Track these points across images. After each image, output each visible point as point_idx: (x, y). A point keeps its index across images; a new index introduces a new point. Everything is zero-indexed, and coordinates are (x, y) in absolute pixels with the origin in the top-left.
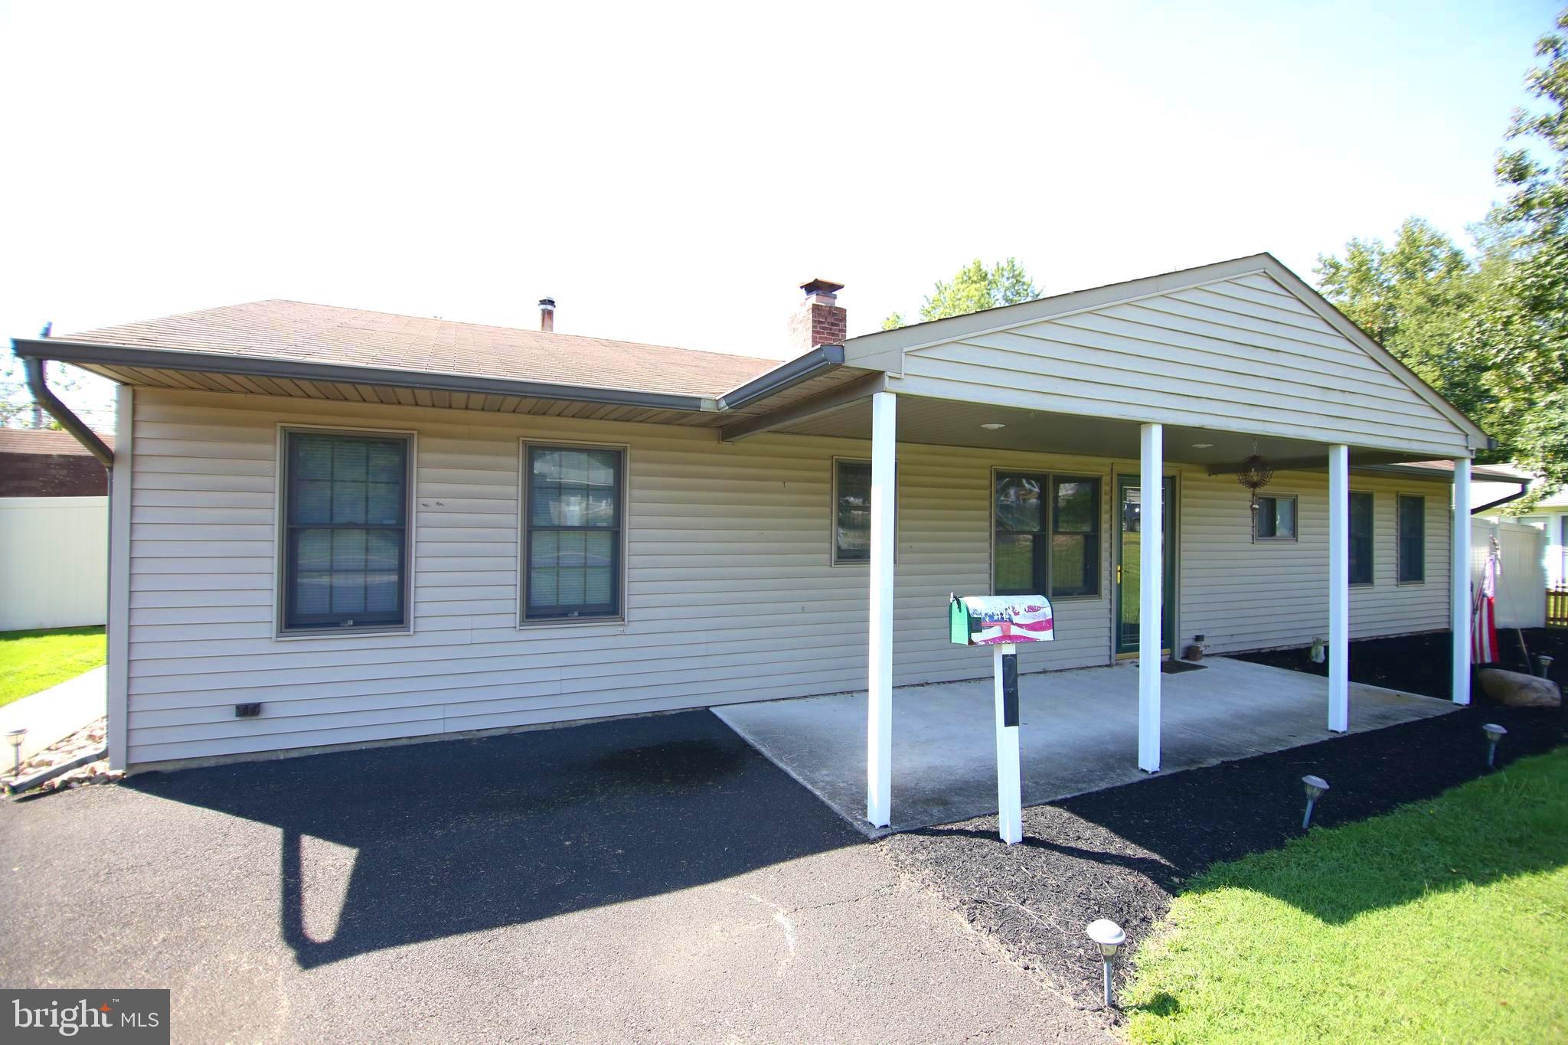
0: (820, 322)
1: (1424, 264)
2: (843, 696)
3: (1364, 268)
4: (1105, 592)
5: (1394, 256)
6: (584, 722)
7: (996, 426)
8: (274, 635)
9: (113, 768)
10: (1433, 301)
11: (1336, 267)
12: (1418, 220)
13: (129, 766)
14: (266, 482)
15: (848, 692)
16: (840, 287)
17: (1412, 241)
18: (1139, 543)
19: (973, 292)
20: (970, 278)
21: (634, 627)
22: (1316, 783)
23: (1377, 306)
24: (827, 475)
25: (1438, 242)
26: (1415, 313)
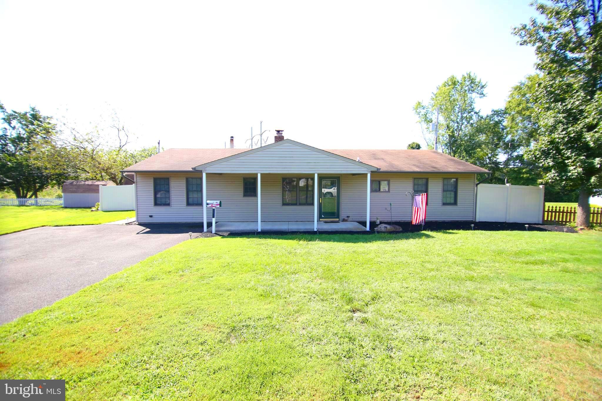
8: (154, 206)
13: (138, 222)
14: (152, 185)
24: (241, 180)
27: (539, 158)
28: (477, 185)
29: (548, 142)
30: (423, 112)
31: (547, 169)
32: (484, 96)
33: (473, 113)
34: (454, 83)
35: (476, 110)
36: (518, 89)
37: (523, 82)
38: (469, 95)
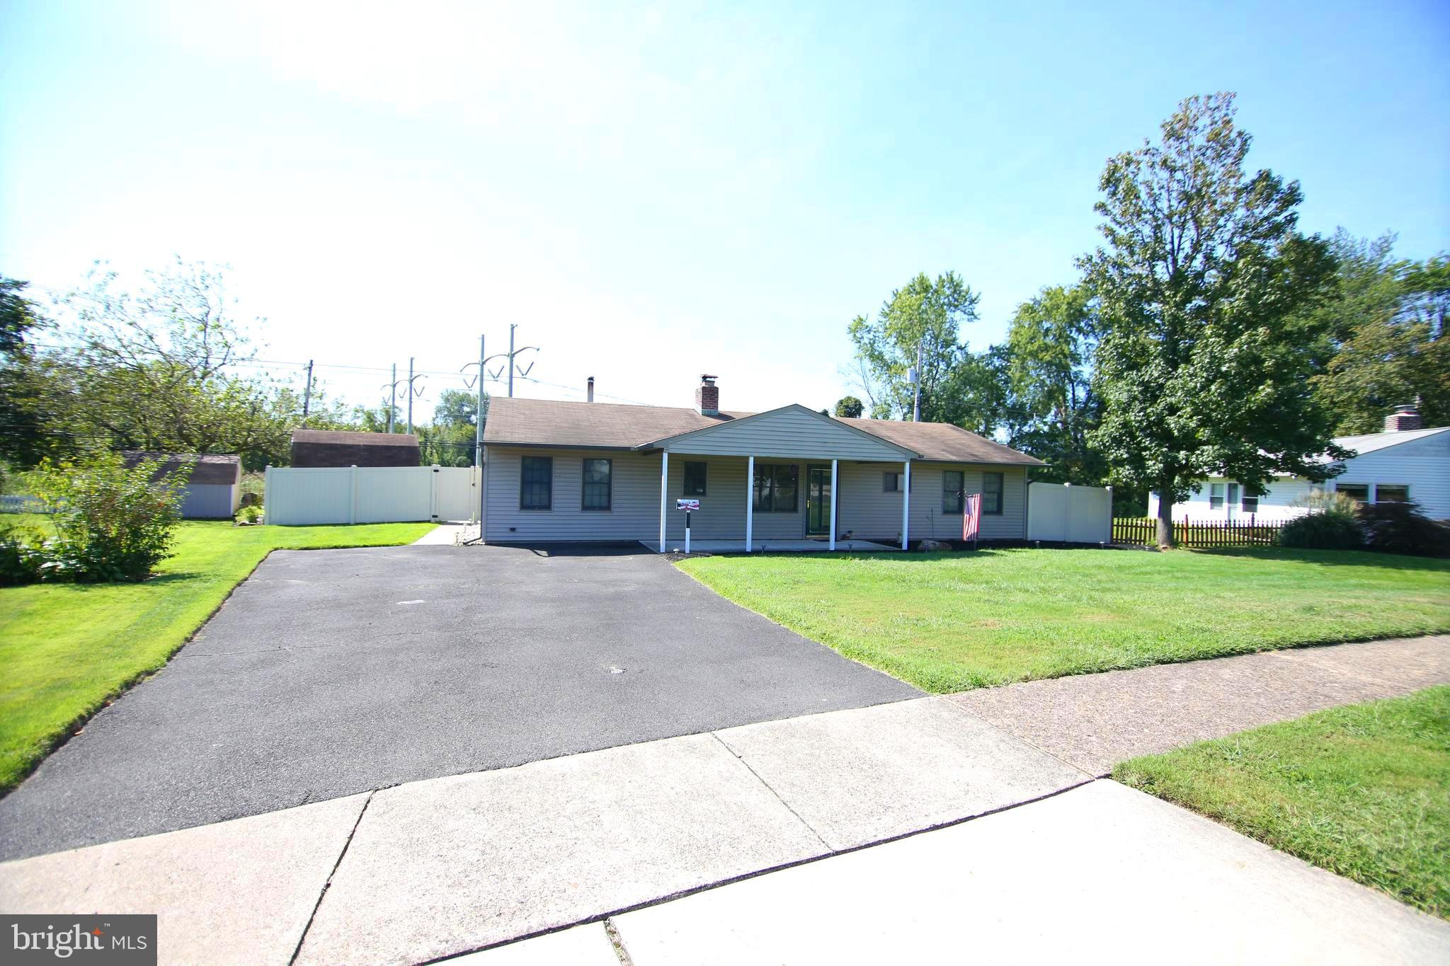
0: (706, 394)
4: (800, 510)
8: (519, 510)
9: (483, 541)
13: (486, 541)
14: (518, 470)
20: (915, 290)
21: (614, 513)
27: (1109, 448)
28: (1029, 483)
29: (1120, 424)
30: (867, 338)
31: (1119, 463)
32: (976, 318)
33: (954, 348)
34: (926, 289)
35: (961, 342)
36: (1029, 310)
37: (1038, 298)
38: (949, 315)
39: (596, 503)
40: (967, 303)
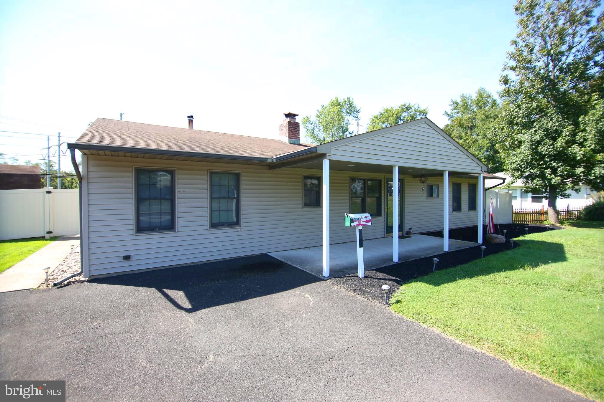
0: (291, 127)
1: (484, 104)
2: (306, 249)
3: (465, 105)
4: (383, 215)
5: (475, 101)
6: (229, 259)
7: (352, 166)
8: (134, 234)
9: (85, 278)
10: (487, 117)
11: (457, 104)
12: (483, 89)
13: (90, 277)
14: (130, 185)
15: (308, 248)
16: (297, 115)
17: (481, 96)
18: (392, 200)
19: (335, 110)
20: (334, 104)
21: (243, 229)
22: (436, 259)
23: (470, 118)
24: (301, 180)
25: (489, 97)
26: (481, 121)
28: (486, 190)
32: (358, 119)
33: (347, 133)
35: (350, 130)
38: (346, 117)
39: (223, 220)
40: (355, 112)
